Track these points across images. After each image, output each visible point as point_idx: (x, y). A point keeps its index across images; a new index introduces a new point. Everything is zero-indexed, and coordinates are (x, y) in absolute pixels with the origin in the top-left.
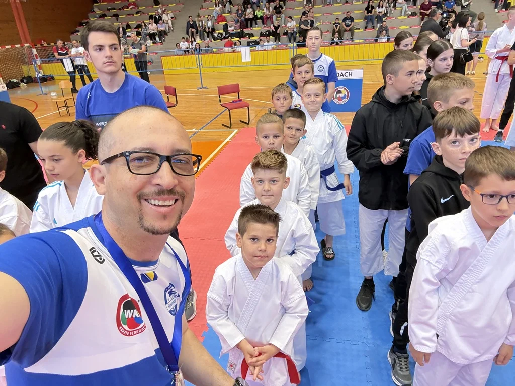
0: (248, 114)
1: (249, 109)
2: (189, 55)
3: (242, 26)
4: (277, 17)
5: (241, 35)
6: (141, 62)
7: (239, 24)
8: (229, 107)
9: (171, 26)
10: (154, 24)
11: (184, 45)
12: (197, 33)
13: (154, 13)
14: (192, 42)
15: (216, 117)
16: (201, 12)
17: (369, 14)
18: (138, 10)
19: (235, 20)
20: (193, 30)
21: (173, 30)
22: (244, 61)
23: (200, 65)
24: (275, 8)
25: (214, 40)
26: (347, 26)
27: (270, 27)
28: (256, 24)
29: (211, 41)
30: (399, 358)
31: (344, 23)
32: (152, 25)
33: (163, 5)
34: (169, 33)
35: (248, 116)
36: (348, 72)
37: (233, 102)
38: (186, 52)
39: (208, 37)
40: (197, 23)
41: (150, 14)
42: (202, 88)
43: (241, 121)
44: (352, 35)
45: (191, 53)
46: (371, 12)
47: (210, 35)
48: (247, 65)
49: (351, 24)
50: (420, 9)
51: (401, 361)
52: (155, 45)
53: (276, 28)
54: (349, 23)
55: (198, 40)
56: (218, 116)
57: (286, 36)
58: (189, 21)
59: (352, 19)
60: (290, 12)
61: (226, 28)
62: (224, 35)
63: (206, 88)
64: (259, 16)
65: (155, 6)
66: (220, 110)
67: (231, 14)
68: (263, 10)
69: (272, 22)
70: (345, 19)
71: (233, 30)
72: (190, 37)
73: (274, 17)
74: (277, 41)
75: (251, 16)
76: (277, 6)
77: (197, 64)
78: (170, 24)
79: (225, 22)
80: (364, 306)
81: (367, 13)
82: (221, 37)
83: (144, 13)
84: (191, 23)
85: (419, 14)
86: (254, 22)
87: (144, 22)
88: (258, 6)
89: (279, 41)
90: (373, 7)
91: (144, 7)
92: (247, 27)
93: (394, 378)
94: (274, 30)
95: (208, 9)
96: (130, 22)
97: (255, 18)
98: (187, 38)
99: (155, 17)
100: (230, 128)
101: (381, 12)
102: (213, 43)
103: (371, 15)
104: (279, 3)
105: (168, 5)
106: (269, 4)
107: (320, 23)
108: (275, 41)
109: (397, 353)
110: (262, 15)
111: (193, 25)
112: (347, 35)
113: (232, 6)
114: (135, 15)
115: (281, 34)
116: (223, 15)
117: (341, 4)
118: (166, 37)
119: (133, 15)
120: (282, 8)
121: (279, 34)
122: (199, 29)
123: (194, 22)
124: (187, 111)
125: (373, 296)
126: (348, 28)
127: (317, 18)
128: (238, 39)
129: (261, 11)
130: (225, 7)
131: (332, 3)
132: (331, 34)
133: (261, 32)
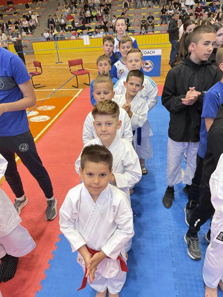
0: (89, 79)
1: (89, 75)
2: (50, 41)
3: (84, 22)
4: (106, 16)
5: (83, 28)
6: (18, 46)
7: (81, 21)
8: (76, 74)
9: (38, 23)
10: (27, 21)
11: (47, 35)
12: (55, 27)
13: (26, 14)
14: (52, 33)
15: (68, 81)
16: (57, 13)
17: (164, 14)
18: (15, 12)
19: (79, 18)
20: (52, 25)
21: (39, 25)
22: (85, 44)
23: (57, 48)
24: (104, 10)
25: (66, 31)
26: (150, 22)
27: (101, 23)
28: (93, 21)
29: (64, 32)
30: (192, 240)
31: (148, 20)
32: (25, 22)
33: (32, 8)
34: (36, 27)
35: (89, 80)
36: (152, 50)
37: (79, 70)
38: (48, 39)
39: (62, 29)
40: (54, 20)
41: (24, 14)
42: (59, 62)
43: (84, 83)
44: (153, 28)
45: (51, 40)
46: (165, 13)
47: (63, 28)
48: (87, 47)
49: (152, 21)
50: (195, 11)
51: (194, 242)
52: (28, 35)
53: (105, 23)
54: (151, 20)
55: (56, 32)
56: (69, 80)
57: (111, 29)
58: (49, 19)
59: (153, 18)
60: (114, 13)
61: (73, 23)
62: (72, 28)
63: (61, 62)
64: (94, 15)
65: (26, 9)
66: (71, 76)
67: (76, 14)
68: (97, 11)
69: (103, 20)
70: (148, 18)
71: (78, 25)
72: (50, 29)
73: (104, 16)
74: (106, 31)
75: (89, 16)
76: (106, 9)
77: (55, 47)
78: (37, 21)
79: (73, 20)
80: (167, 205)
81: (162, 14)
82: (70, 30)
83: (19, 14)
84: (51, 20)
85: (194, 15)
86: (91, 20)
87: (19, 20)
88: (94, 9)
89: (108, 32)
90: (166, 10)
91: (19, 10)
92: (87, 23)
93: (189, 253)
94: (104, 25)
95: (61, 11)
96: (10, 20)
97: (92, 17)
98: (48, 30)
99: (27, 16)
100: (77, 88)
101: (171, 13)
102: (65, 34)
103: (165, 15)
104: (107, 7)
105: (35, 8)
106: (100, 7)
107: (133, 21)
108: (105, 32)
109: (191, 237)
110: (96, 15)
111: (52, 22)
112: (150, 28)
113: (77, 9)
114: (13, 15)
115: (109, 27)
116: (72, 15)
117: (146, 8)
118: (35, 29)
119: (12, 15)
120: (109, 10)
121: (107, 27)
122: (56, 24)
123: (53, 20)
124: (50, 77)
125: (173, 198)
126: (150, 24)
127: (131, 17)
128: (81, 31)
129: (95, 12)
130: (72, 9)
131: (140, 7)
132: (140, 28)
133: (96, 26)
